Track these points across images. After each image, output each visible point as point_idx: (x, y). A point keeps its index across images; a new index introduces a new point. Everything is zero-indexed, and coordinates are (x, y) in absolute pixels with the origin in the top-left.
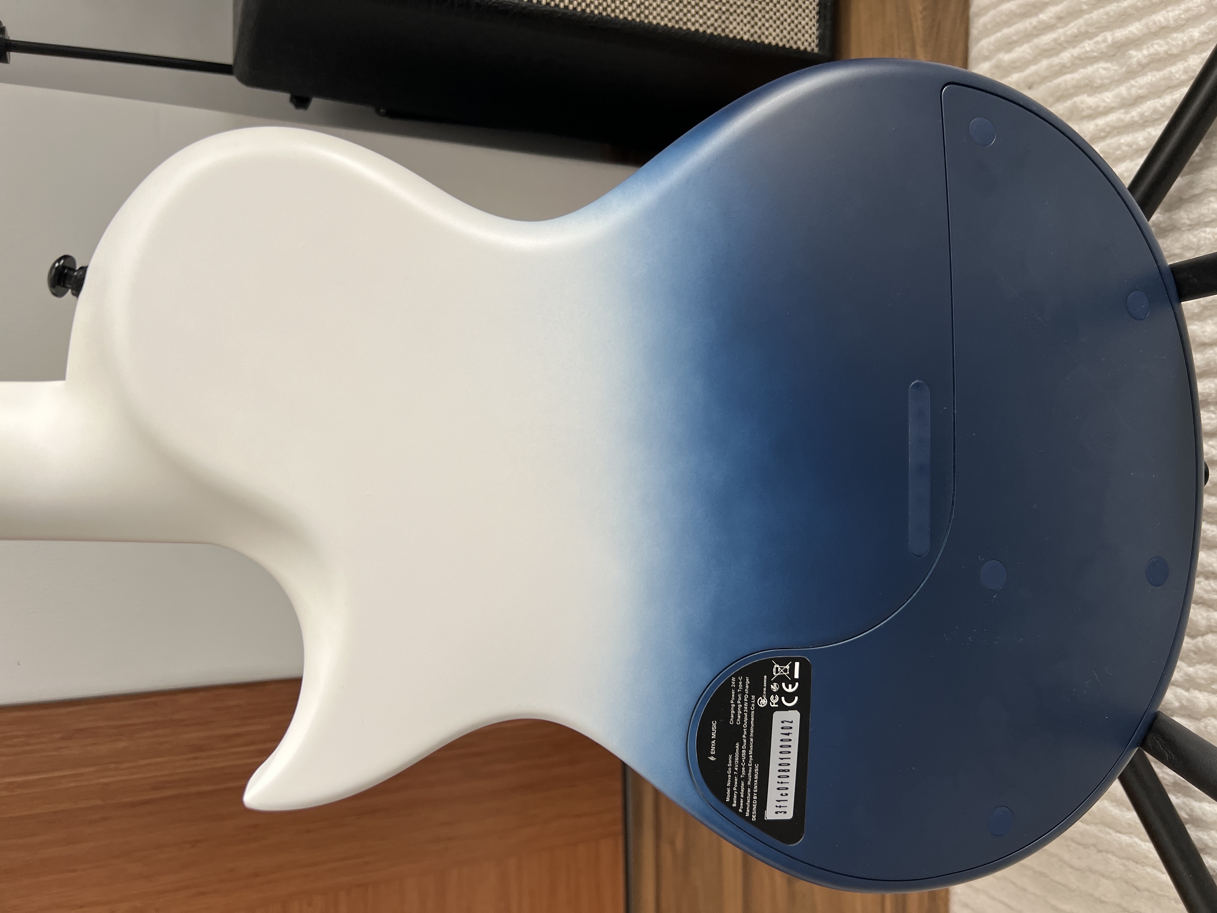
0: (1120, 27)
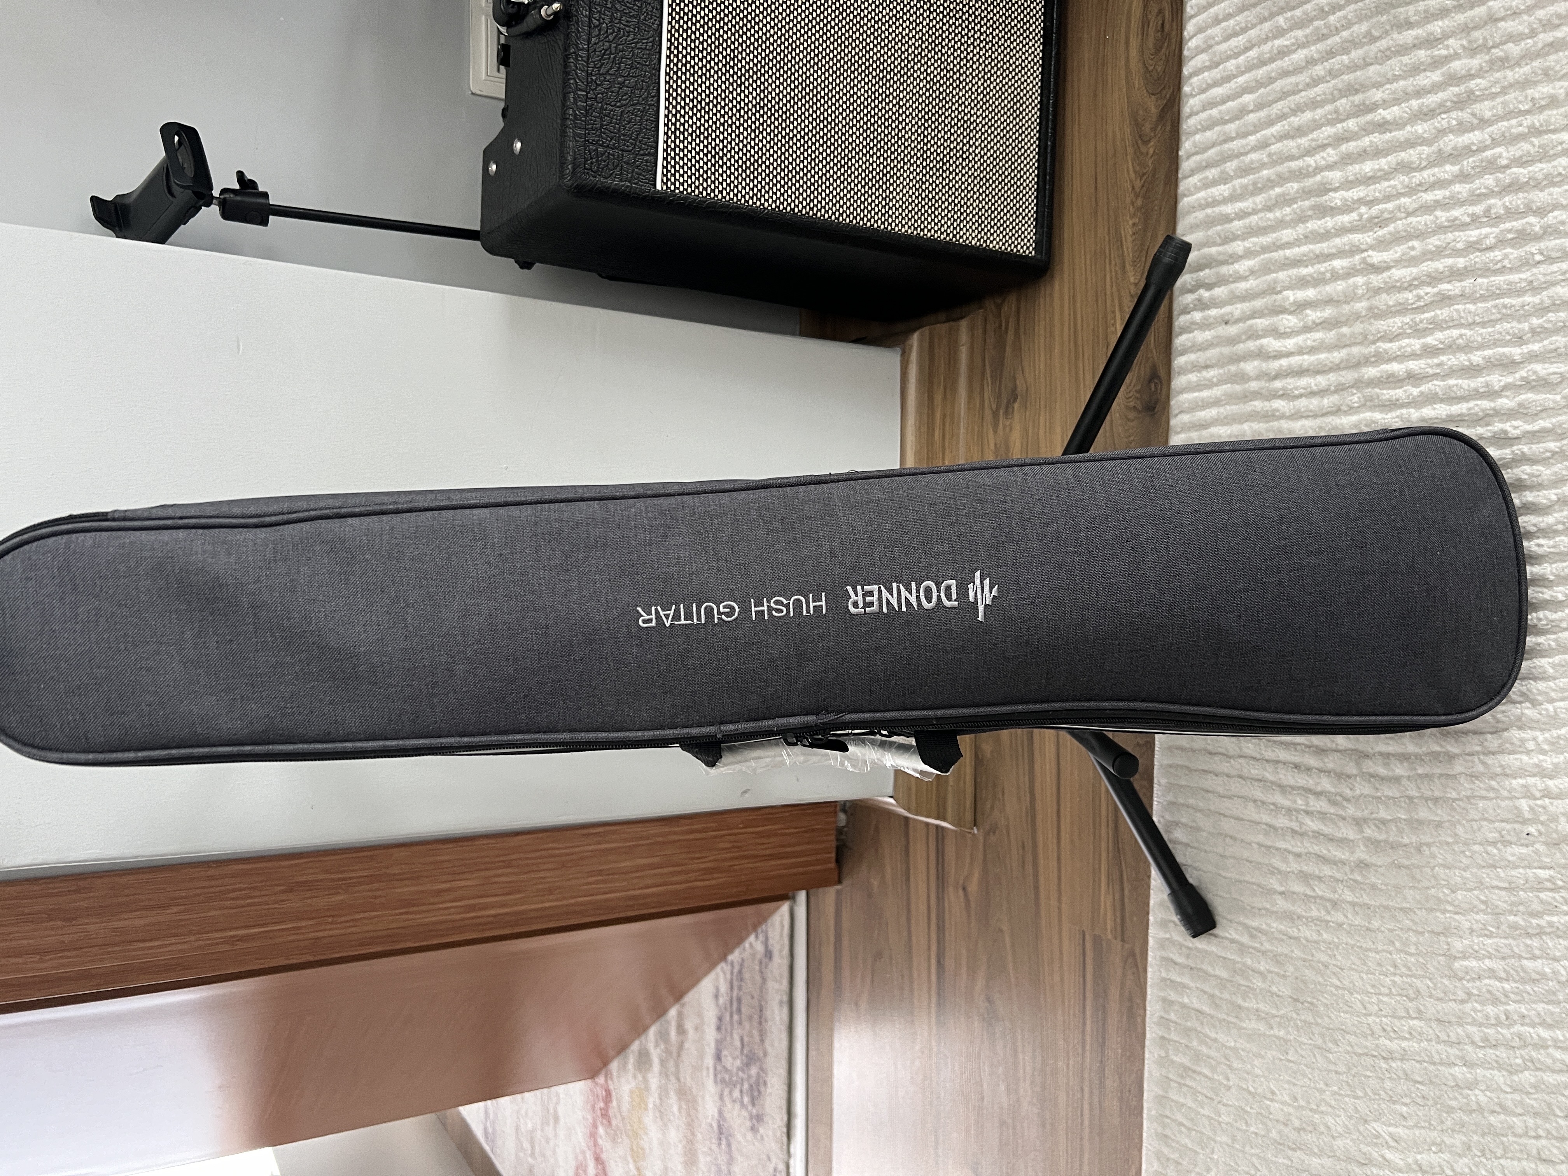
0: (1300, 289)
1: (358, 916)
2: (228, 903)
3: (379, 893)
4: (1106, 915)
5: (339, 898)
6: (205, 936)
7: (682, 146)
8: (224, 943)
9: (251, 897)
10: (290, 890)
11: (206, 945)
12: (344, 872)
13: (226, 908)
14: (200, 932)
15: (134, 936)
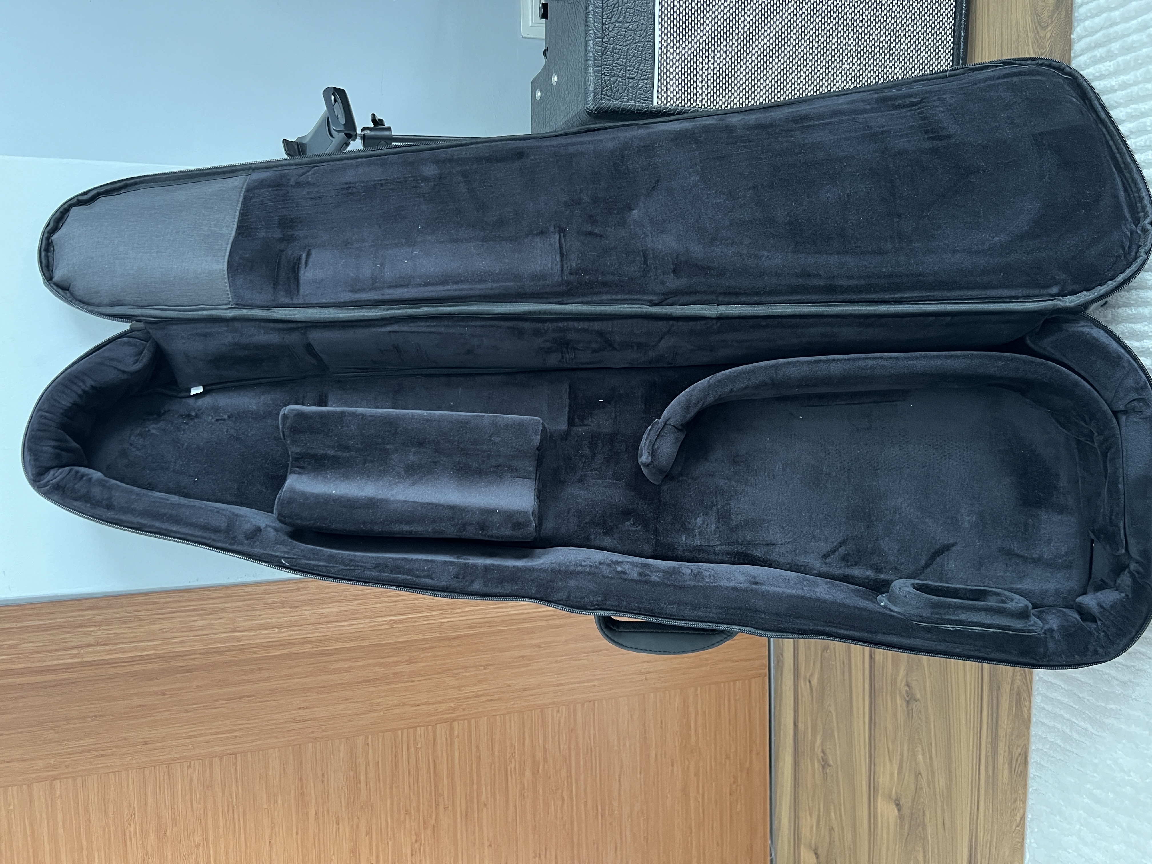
1: (467, 609)
2: (386, 599)
6: (374, 620)
7: (671, 70)
8: (385, 624)
11: (375, 626)
13: (385, 602)
14: (371, 617)
15: (331, 619)
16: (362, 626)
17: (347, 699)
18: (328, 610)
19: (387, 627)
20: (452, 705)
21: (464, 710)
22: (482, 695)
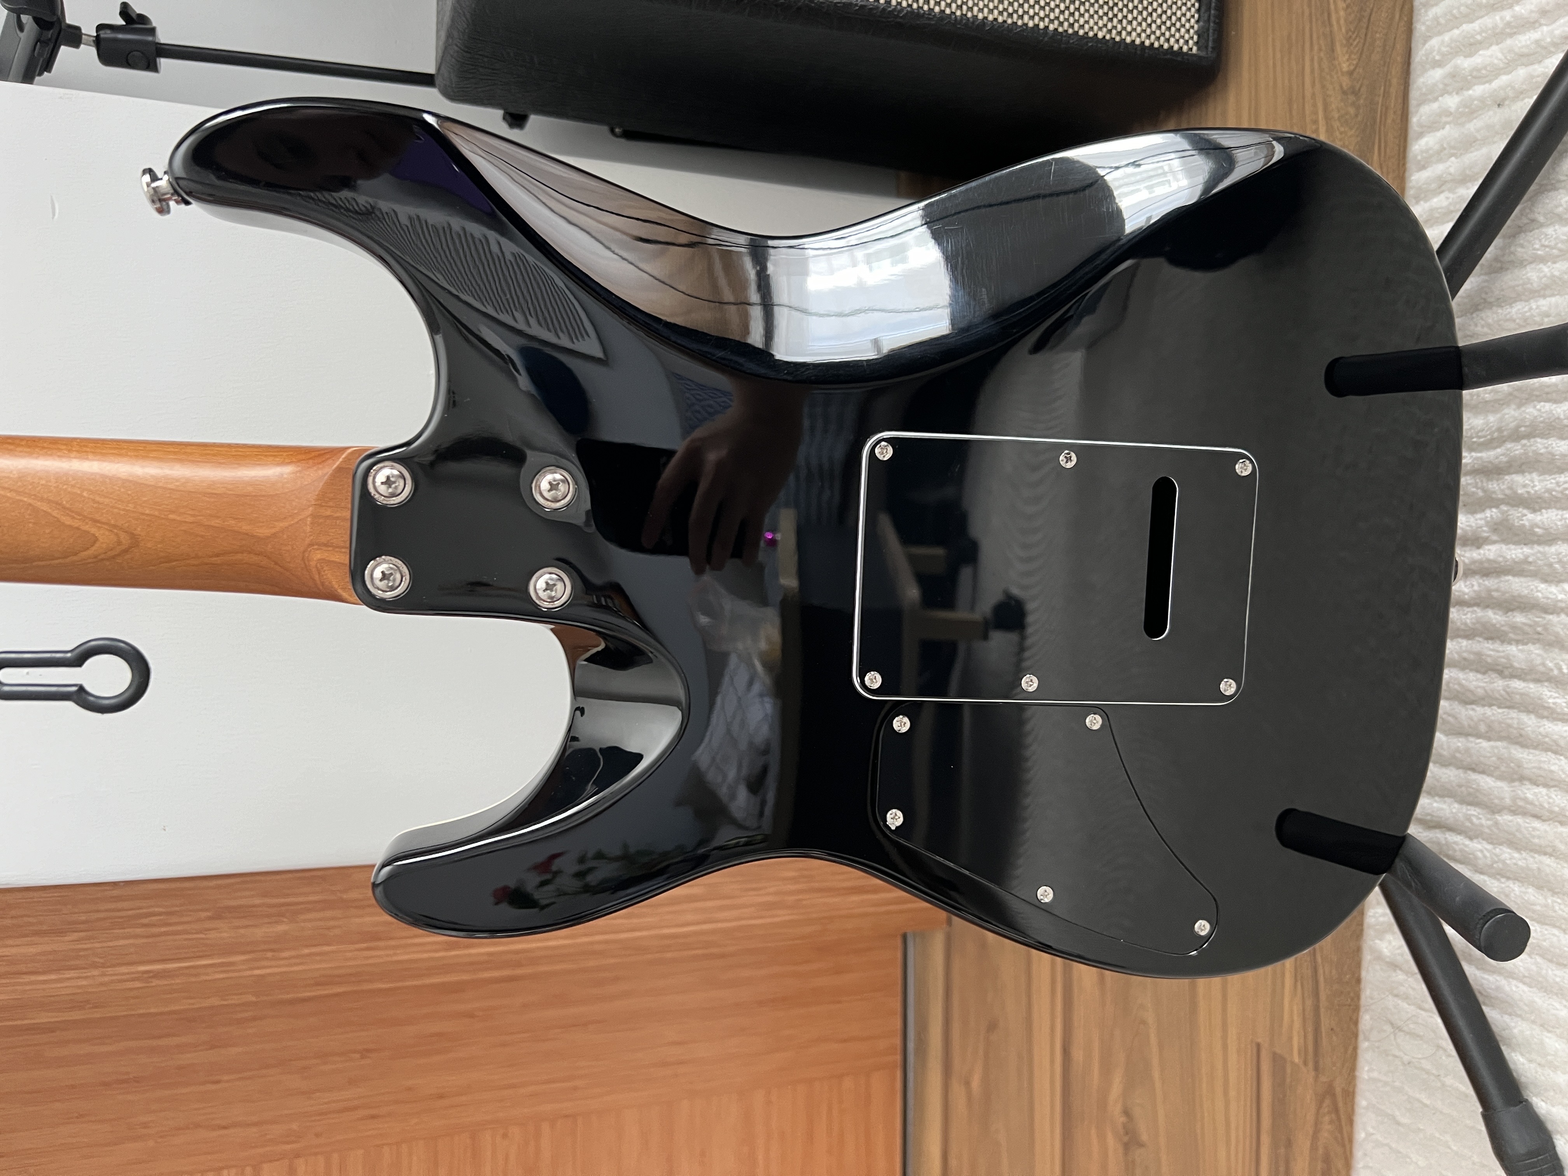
1: (306, 951)
2: (139, 931)
3: (332, 923)
4: (1291, 1027)
5: (281, 928)
6: (110, 971)
8: (133, 980)
9: (170, 924)
10: (218, 917)
11: (112, 982)
12: (288, 895)
13: (136, 936)
14: (103, 966)
15: (22, 968)
16: (84, 983)
17: (82, 1116)
18: (14, 951)
19: (138, 984)
20: (295, 1126)
21: (317, 1135)
22: (356, 1108)
